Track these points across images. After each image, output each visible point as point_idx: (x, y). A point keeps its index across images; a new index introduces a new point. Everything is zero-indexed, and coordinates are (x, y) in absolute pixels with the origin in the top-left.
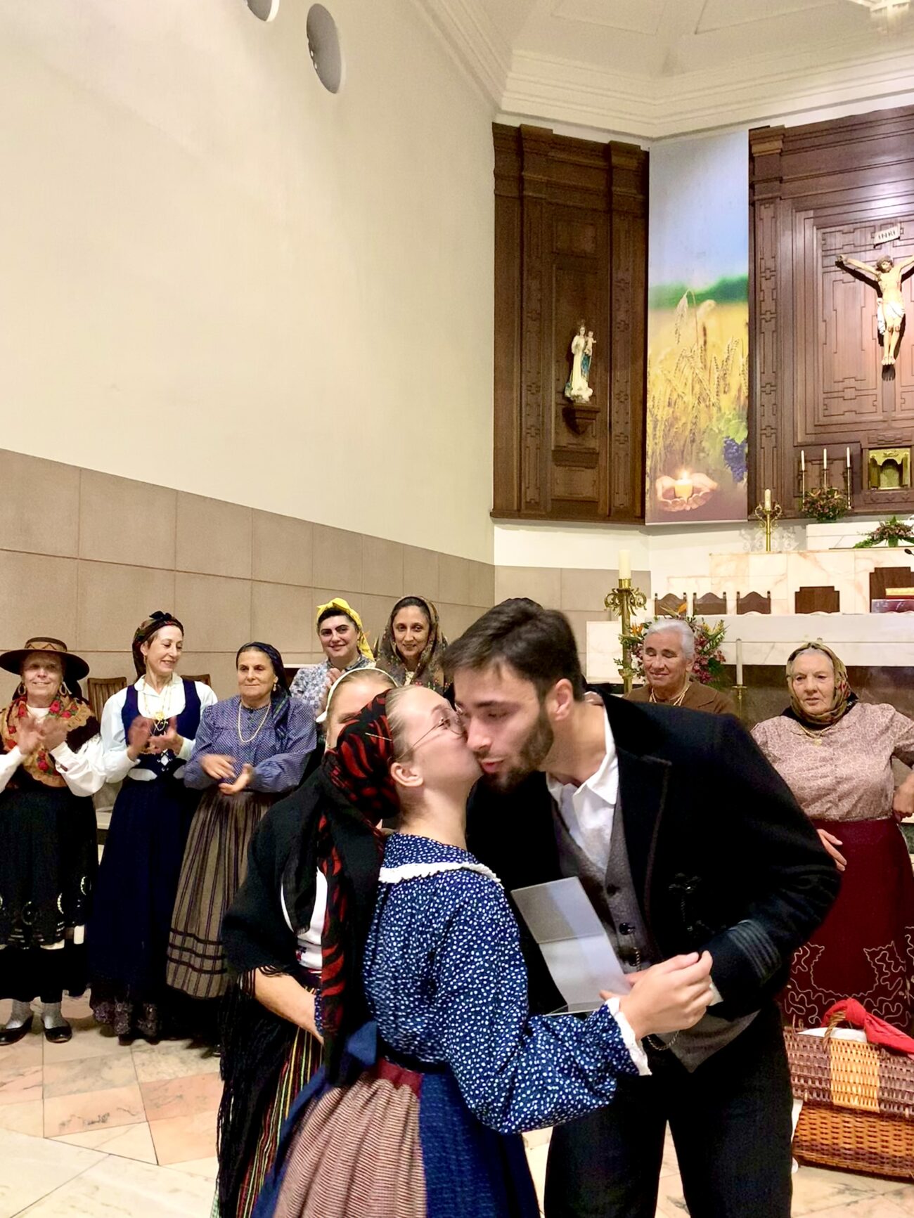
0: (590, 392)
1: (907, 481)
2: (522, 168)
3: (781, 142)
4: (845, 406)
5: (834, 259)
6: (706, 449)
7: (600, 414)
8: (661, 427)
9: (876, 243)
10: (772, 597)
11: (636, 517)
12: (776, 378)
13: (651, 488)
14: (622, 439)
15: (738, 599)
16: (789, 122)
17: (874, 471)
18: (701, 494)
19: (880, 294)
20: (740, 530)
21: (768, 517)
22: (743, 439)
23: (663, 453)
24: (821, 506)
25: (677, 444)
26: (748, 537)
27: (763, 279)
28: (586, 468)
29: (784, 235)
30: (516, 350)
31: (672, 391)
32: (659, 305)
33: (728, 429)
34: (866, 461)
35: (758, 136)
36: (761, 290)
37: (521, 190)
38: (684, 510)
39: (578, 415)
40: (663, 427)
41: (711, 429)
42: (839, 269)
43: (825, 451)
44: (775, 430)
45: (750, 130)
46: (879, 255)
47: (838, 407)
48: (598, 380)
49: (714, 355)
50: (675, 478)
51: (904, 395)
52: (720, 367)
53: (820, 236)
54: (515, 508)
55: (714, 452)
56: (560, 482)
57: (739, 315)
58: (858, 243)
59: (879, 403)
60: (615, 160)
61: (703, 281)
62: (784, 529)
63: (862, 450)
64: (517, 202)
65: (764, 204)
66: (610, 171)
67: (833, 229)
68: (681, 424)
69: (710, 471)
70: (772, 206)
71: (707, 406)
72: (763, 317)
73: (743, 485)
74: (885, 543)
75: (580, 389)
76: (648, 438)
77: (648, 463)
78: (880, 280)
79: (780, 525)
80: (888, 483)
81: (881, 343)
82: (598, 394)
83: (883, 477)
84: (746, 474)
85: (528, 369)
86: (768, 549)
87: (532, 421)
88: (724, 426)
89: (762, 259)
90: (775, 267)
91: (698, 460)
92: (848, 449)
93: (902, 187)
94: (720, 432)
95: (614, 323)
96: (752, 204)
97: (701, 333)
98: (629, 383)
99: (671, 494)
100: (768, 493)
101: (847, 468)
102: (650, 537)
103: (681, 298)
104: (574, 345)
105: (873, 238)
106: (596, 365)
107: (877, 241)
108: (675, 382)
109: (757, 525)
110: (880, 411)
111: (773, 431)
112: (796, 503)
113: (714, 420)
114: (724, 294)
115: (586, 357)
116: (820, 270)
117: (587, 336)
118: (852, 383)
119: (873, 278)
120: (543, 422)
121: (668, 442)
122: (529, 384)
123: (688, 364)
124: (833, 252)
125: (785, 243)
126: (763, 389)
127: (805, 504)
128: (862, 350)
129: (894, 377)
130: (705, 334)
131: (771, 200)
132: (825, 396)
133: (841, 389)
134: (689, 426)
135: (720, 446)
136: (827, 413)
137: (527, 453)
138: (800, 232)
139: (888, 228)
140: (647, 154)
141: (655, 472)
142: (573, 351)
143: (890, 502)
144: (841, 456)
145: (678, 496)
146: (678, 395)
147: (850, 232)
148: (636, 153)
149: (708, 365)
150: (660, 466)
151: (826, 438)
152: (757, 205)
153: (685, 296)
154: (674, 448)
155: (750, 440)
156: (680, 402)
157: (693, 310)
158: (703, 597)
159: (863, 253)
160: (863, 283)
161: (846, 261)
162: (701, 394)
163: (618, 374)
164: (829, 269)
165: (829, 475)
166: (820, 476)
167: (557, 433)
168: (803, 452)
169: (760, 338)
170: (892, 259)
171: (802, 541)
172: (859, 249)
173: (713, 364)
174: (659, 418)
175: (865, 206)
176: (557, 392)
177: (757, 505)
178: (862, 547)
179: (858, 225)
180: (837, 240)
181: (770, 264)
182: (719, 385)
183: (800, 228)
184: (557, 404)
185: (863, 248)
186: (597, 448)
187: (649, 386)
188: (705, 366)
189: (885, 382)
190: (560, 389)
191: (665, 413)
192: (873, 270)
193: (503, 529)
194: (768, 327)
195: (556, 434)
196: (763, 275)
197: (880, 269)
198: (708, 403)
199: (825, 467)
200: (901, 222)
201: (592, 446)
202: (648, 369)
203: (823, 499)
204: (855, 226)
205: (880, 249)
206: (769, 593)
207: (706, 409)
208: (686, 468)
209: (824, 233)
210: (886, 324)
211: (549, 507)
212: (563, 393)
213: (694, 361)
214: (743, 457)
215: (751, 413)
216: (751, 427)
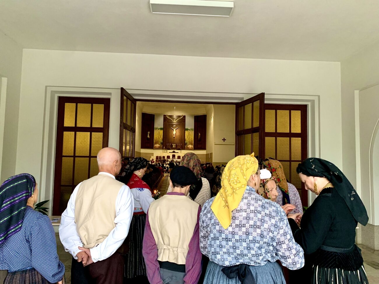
1: (175, 147)
3: (166, 116)
4: (171, 140)
7: (150, 139)
12: (165, 137)
13: (154, 146)
15: (163, 157)
17: (173, 146)
20: (161, 150)
23: (155, 142)
26: (163, 151)
32: (155, 129)
35: (164, 116)
36: (164, 129)
38: (157, 148)
39: (148, 139)
40: (155, 140)
43: (169, 143)
44: (165, 141)
51: (175, 140)
55: (160, 143)
56: (146, 145)
57: (162, 131)
59: (173, 140)
60: (152, 116)
61: (159, 127)
68: (157, 140)
69: (159, 145)
70: (165, 122)
72: (164, 131)
73: (162, 146)
79: (165, 150)
82: (150, 137)
85: (144, 134)
86: (165, 152)
89: (164, 127)
91: (158, 143)
94: (160, 141)
95: (151, 131)
97: (159, 132)
98: (152, 136)
99: (156, 146)
101: (171, 145)
102: (154, 150)
104: (148, 133)
106: (150, 134)
114: (161, 129)
118: (171, 138)
122: (144, 136)
124: (170, 127)
125: (166, 125)
127: (167, 148)
128: (172, 136)
136: (169, 140)
139: (174, 125)
140: (155, 115)
141: (154, 144)
143: (174, 149)
146: (157, 137)
147: (171, 125)
153: (157, 129)
155: (163, 142)
160: (172, 129)
162: (159, 137)
166: (168, 146)
168: (167, 144)
169: (164, 133)
171: (167, 151)
172: (172, 127)
175: (173, 123)
177: (163, 148)
178: (172, 152)
184: (146, 138)
186: (150, 142)
189: (174, 138)
193: (142, 149)
195: (146, 141)
202: (154, 135)
203: (169, 148)
205: (174, 127)
207: (159, 139)
209: (169, 125)
213: (158, 135)
214: (162, 144)
215: (163, 140)
216: (163, 141)
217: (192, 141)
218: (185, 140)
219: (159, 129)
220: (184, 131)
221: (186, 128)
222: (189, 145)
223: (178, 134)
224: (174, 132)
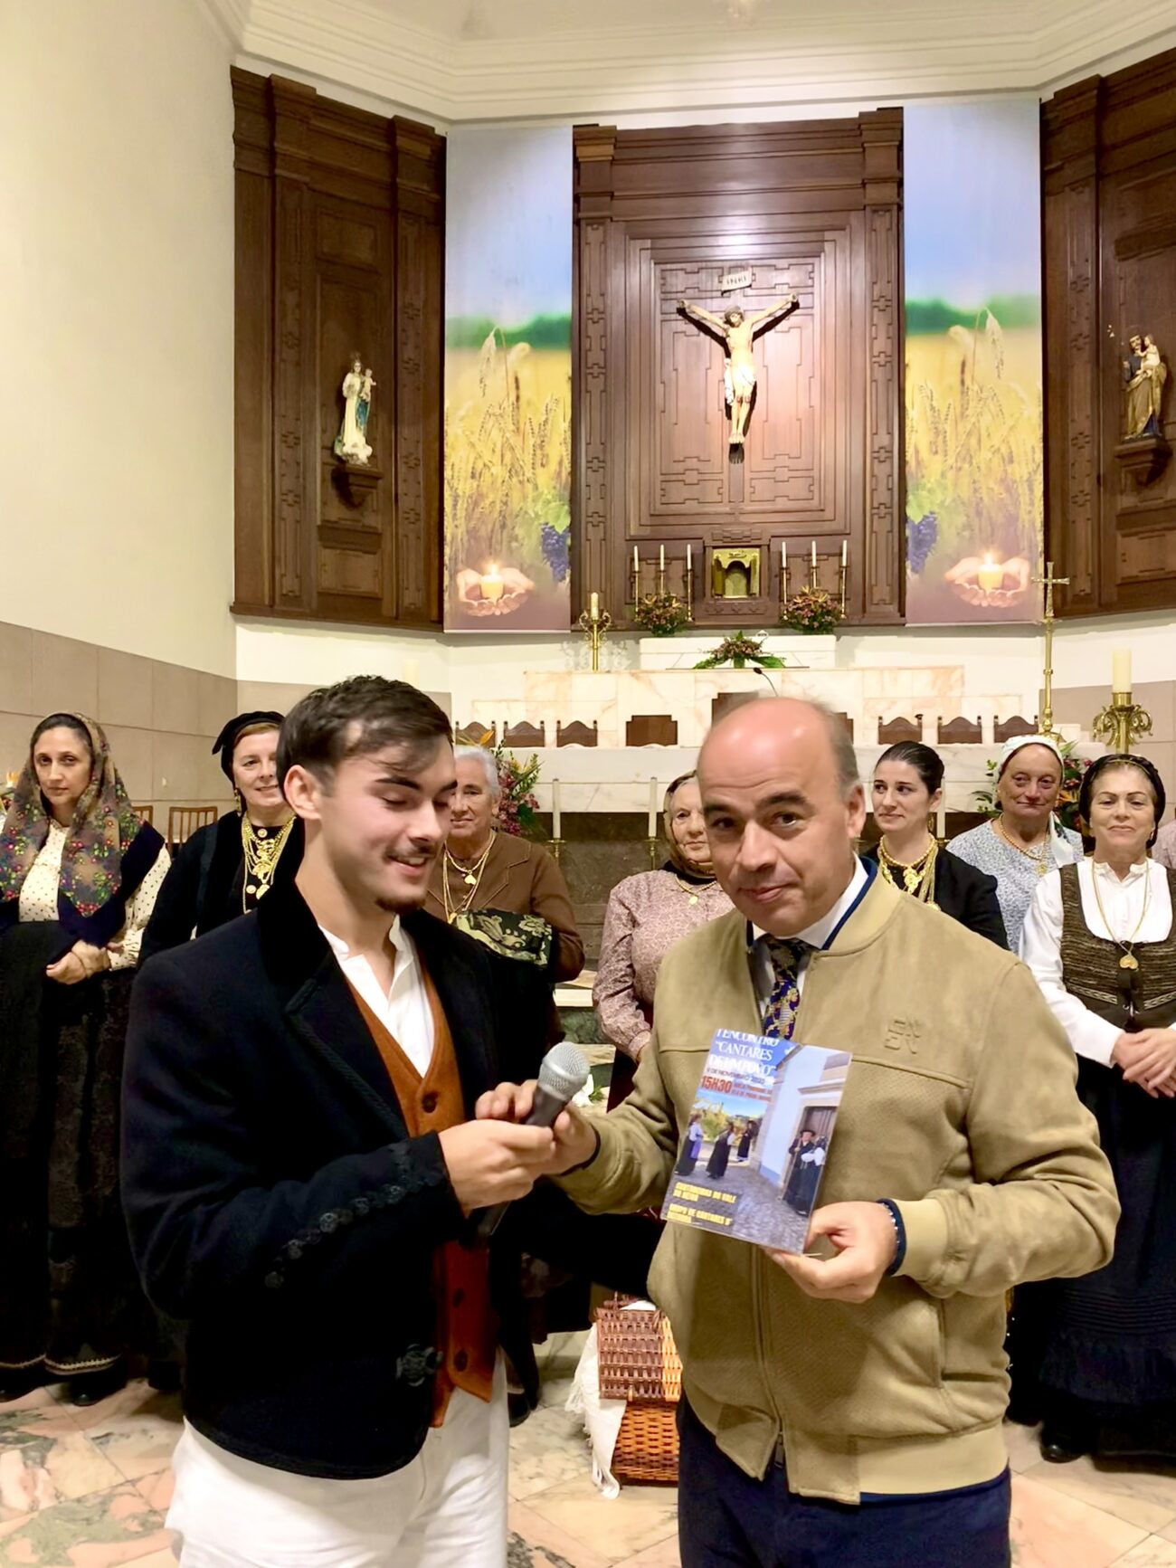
0: (369, 451)
1: (755, 588)
2: (273, 137)
3: (612, 147)
4: (686, 492)
5: (675, 305)
6: (520, 537)
7: (380, 482)
8: (462, 505)
9: (723, 289)
10: (599, 729)
11: (433, 622)
12: (604, 452)
13: (450, 584)
14: (412, 516)
15: (558, 730)
16: (623, 124)
17: (719, 575)
18: (513, 595)
19: (728, 354)
20: (561, 642)
21: (595, 626)
22: (565, 527)
23: (466, 538)
24: (657, 617)
25: (483, 528)
26: (571, 652)
27: (590, 322)
28: (366, 552)
29: (615, 268)
30: (266, 387)
31: (476, 458)
32: (458, 344)
33: (546, 513)
34: (710, 562)
35: (584, 136)
36: (588, 337)
37: (273, 165)
38: (493, 615)
39: (352, 479)
40: (465, 505)
41: (526, 513)
42: (681, 317)
43: (662, 547)
44: (602, 518)
45: (574, 127)
46: (727, 304)
47: (677, 492)
48: (378, 436)
49: (529, 416)
50: (481, 572)
51: (754, 482)
52: (536, 431)
53: (658, 273)
54: (267, 602)
55: (529, 542)
56: (329, 568)
57: (557, 369)
58: (702, 288)
59: (725, 490)
60: (402, 142)
61: (515, 318)
62: (614, 643)
63: (705, 548)
64: (266, 183)
65: (591, 225)
66: (393, 155)
67: (674, 266)
68: (488, 502)
69: (525, 566)
70: (601, 228)
71: (521, 482)
72: (588, 371)
73: (565, 585)
74: (730, 663)
75: (354, 446)
76: (445, 518)
77: (447, 550)
78: (728, 336)
79: (609, 638)
80: (734, 590)
81: (729, 416)
82: (379, 455)
83: (728, 583)
84: (568, 572)
85: (283, 413)
86: (596, 667)
87: (286, 484)
88: (542, 510)
89: (589, 295)
90: (605, 307)
91: (510, 548)
92: (689, 547)
93: (755, 223)
94: (536, 514)
95: (399, 362)
96: (577, 222)
97: (514, 385)
98: (421, 445)
99: (477, 592)
100: (594, 597)
101: (687, 571)
102: (451, 648)
103: (487, 336)
104: (345, 385)
105: (720, 282)
106: (376, 415)
107: (726, 287)
108: (480, 447)
109: (582, 639)
110: (726, 500)
111: (601, 519)
112: (627, 611)
113: (530, 499)
114: (541, 336)
115: (363, 404)
116: (659, 317)
117: (364, 375)
118: (693, 463)
119: (720, 333)
120: (305, 488)
121: (472, 525)
122: (284, 432)
123: (497, 425)
124: (674, 296)
125: (616, 279)
126: (590, 465)
127: (639, 613)
128: (707, 423)
129: (743, 460)
130: (517, 387)
131: (599, 221)
132: (663, 478)
133: (682, 471)
134: (498, 506)
135: (536, 535)
136: (664, 500)
137: (283, 526)
138: (635, 267)
139: (737, 272)
140: (443, 140)
141: (456, 564)
142: (345, 393)
143: (736, 614)
144: (681, 555)
145: (485, 596)
146: (485, 465)
147: (694, 273)
148: (430, 138)
149: (522, 426)
150: (461, 556)
151: (665, 531)
152: (583, 223)
153: (492, 334)
154: (479, 534)
155: (573, 528)
156: (486, 474)
157: (502, 354)
158: (516, 728)
159: (709, 300)
160: (708, 338)
161: (689, 307)
162: (513, 465)
163: (406, 431)
164: (668, 317)
165: (668, 578)
166: (654, 579)
167: (324, 503)
168: (636, 548)
169: (585, 398)
170: (742, 311)
171: (635, 658)
172: (704, 295)
173: (528, 424)
174: (460, 492)
175: (711, 241)
176: (323, 448)
177: (581, 612)
178: (703, 668)
179: (704, 264)
180: (679, 281)
181: (600, 305)
182: (534, 455)
183: (634, 259)
184: (324, 464)
185: (709, 294)
186: (379, 527)
187: (447, 450)
188: (518, 429)
189: (732, 465)
190: (330, 445)
191: (468, 486)
192: (721, 322)
193: (251, 630)
194: (595, 385)
196: (590, 316)
197: (728, 322)
198: (521, 478)
199: (662, 568)
200: (752, 266)
201: (373, 524)
202: (445, 427)
203: (659, 608)
204: (700, 265)
205: (729, 297)
206: (595, 722)
207: (519, 486)
208: (495, 561)
209: (663, 271)
210: (734, 392)
211: (314, 604)
212: (332, 449)
213: (504, 421)
214: (568, 552)
215: (574, 495)
216: (574, 512)
217: (1008, 485)
218: (898, 484)
219: (506, 341)
220: (882, 344)
221: (916, 293)
222: (970, 549)
223: (785, 402)
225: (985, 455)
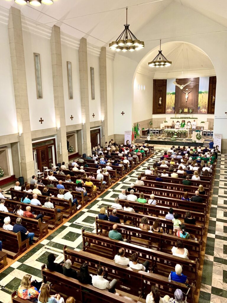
2: (155, 83)
3: (179, 80)
7: (162, 104)
11: (165, 113)
13: (166, 111)
14: (164, 107)
16: (180, 78)
17: (184, 110)
18: (170, 111)
25: (168, 107)
28: (161, 109)
32: (167, 94)
35: (177, 79)
37: (155, 85)
38: (169, 113)
39: (160, 105)
41: (172, 106)
43: (181, 108)
47: (182, 104)
48: (162, 101)
55: (172, 108)
56: (158, 111)
57: (174, 96)
60: (164, 81)
61: (171, 92)
63: (184, 108)
72: (176, 96)
75: (160, 103)
76: (166, 106)
81: (186, 100)
85: (156, 101)
87: (156, 106)
95: (163, 96)
99: (168, 111)
103: (169, 94)
108: (168, 101)
109: (175, 114)
114: (173, 94)
116: (181, 92)
117: (161, 98)
118: (183, 102)
130: (171, 97)
134: (170, 105)
137: (156, 108)
140: (167, 80)
150: (167, 109)
156: (169, 103)
160: (185, 93)
163: (164, 101)
169: (176, 98)
174: (167, 104)
177: (175, 112)
184: (158, 104)
186: (162, 107)
187: (166, 102)
189: (186, 103)
193: (153, 115)
195: (158, 106)
196: (177, 92)
198: (171, 103)
200: (188, 88)
202: (166, 100)
205: (186, 91)
208: (169, 109)
211: (157, 113)
213: (170, 100)
214: (174, 108)
215: (175, 105)
217: (205, 104)
218: (198, 104)
219: (171, 94)
220: (197, 94)
221: (199, 91)
222: (202, 109)
223: (190, 98)
224: (187, 96)
225: (204, 102)
